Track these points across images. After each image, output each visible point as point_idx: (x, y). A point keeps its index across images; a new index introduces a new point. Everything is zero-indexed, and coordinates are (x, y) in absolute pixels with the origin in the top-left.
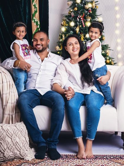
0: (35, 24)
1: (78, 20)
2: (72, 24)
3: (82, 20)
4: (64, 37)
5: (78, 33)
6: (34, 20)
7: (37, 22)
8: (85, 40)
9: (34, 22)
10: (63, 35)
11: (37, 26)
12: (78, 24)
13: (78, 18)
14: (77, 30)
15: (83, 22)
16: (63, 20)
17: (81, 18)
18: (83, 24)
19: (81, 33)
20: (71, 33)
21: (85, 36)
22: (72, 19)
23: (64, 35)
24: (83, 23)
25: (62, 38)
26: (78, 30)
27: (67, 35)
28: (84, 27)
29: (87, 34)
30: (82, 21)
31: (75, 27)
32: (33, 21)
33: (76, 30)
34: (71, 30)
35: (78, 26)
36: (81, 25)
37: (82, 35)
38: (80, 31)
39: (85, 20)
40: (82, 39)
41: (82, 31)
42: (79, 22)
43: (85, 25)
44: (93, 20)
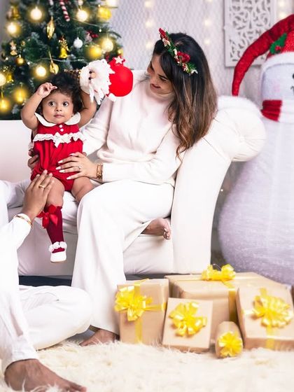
1: (52, 3)
2: (36, 14)
3: (62, 3)
4: (14, 48)
5: (52, 38)
8: (72, 55)
10: (12, 44)
12: (52, 14)
14: (48, 28)
15: (64, 8)
16: (12, 4)
18: (66, 13)
19: (59, 37)
20: (33, 38)
21: (70, 44)
23: (15, 43)
24: (64, 10)
25: (10, 51)
26: (51, 29)
27: (24, 42)
28: (68, 20)
29: (75, 38)
30: (61, 6)
31: (44, 23)
34: (33, 31)
35: (52, 18)
36: (59, 16)
37: (64, 42)
38: (56, 31)
39: (70, 3)
40: (64, 54)
41: (63, 31)
42: (55, 9)
43: (70, 15)
44: (91, 3)
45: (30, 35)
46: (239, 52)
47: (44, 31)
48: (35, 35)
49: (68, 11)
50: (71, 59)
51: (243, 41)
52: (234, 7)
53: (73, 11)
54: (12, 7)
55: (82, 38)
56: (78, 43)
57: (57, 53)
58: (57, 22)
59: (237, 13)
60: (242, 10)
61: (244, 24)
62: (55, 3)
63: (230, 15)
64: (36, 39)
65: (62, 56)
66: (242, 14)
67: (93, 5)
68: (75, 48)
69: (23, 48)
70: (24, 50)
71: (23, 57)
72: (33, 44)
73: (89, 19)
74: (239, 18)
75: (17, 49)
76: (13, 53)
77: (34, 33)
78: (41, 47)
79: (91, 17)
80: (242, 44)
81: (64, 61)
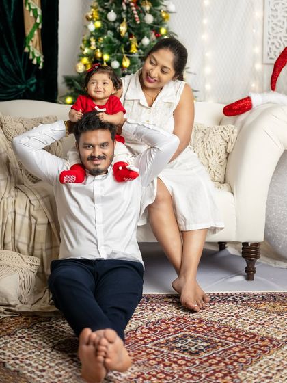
0: (31, 14)
1: (125, 8)
2: (112, 16)
3: (134, 8)
4: (93, 42)
5: (124, 36)
6: (29, 4)
7: (35, 11)
8: (140, 51)
9: (30, 11)
10: (92, 40)
11: (36, 18)
12: (124, 16)
13: (124, 4)
14: (121, 28)
15: (135, 12)
16: (92, 7)
17: (132, 4)
18: (136, 16)
19: (130, 35)
20: (109, 35)
21: (139, 41)
22: (112, 5)
23: (94, 39)
24: (135, 14)
25: (90, 46)
26: (123, 28)
27: (101, 39)
28: (138, 22)
29: (143, 37)
30: (133, 10)
31: (118, 23)
32: (27, 8)
33: (120, 30)
34: (108, 29)
35: (125, 20)
36: (131, 18)
37: (134, 40)
38: (128, 31)
39: (140, 8)
40: (134, 50)
41: (133, 31)
42: (127, 12)
43: (139, 18)
44: (156, 8)
45: (107, 34)
46: (275, 52)
47: (117, 31)
48: (110, 33)
49: (138, 14)
50: (140, 54)
51: (280, 44)
52: (273, 16)
53: (142, 15)
54: (92, 10)
55: (149, 37)
56: (146, 41)
57: (128, 48)
58: (128, 24)
59: (275, 21)
60: (280, 18)
61: (281, 30)
62: (127, 8)
63: (269, 22)
64: (111, 37)
65: (132, 51)
66: (280, 21)
67: (157, 10)
68: (142, 45)
69: (101, 44)
70: (102, 46)
71: (101, 51)
72: (110, 41)
73: (154, 21)
74: (276, 25)
75: (96, 44)
76: (93, 47)
77: (109, 32)
78: (115, 43)
79: (156, 20)
80: (278, 46)
81: (134, 55)
